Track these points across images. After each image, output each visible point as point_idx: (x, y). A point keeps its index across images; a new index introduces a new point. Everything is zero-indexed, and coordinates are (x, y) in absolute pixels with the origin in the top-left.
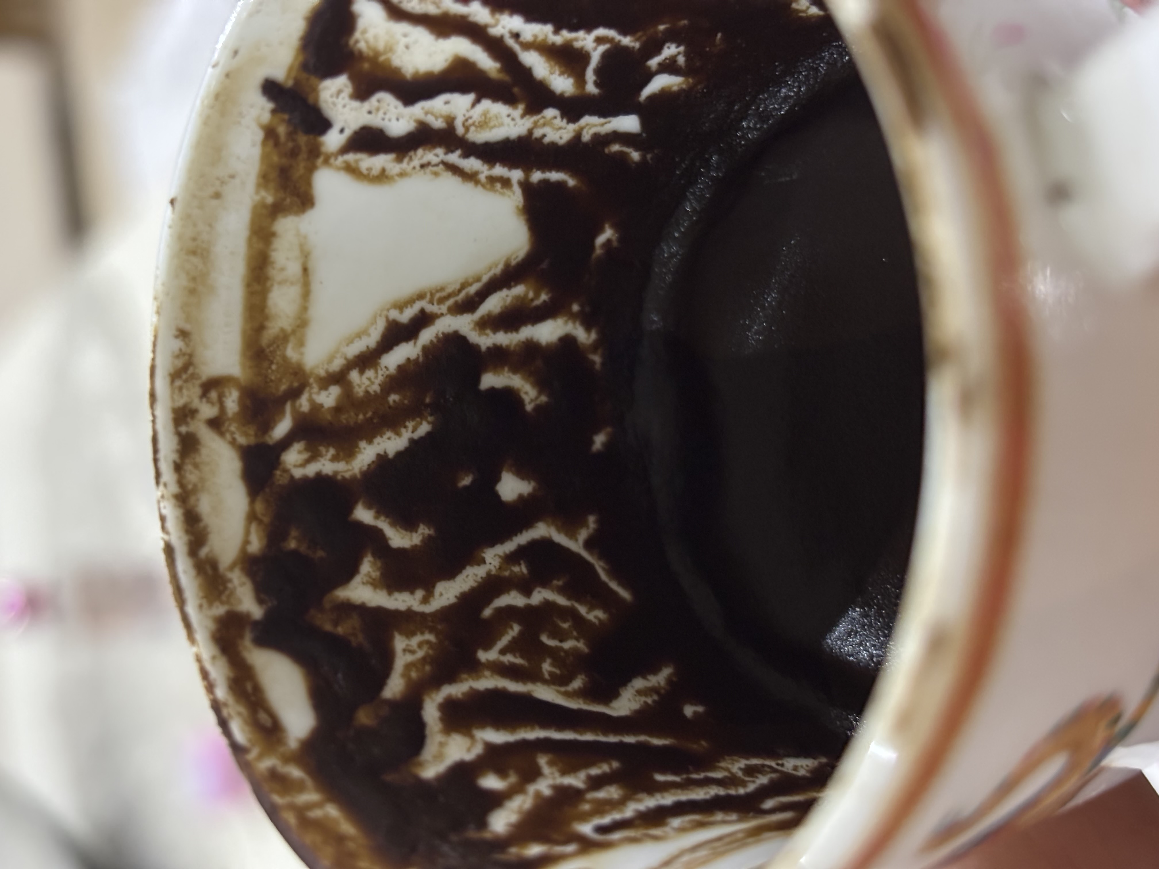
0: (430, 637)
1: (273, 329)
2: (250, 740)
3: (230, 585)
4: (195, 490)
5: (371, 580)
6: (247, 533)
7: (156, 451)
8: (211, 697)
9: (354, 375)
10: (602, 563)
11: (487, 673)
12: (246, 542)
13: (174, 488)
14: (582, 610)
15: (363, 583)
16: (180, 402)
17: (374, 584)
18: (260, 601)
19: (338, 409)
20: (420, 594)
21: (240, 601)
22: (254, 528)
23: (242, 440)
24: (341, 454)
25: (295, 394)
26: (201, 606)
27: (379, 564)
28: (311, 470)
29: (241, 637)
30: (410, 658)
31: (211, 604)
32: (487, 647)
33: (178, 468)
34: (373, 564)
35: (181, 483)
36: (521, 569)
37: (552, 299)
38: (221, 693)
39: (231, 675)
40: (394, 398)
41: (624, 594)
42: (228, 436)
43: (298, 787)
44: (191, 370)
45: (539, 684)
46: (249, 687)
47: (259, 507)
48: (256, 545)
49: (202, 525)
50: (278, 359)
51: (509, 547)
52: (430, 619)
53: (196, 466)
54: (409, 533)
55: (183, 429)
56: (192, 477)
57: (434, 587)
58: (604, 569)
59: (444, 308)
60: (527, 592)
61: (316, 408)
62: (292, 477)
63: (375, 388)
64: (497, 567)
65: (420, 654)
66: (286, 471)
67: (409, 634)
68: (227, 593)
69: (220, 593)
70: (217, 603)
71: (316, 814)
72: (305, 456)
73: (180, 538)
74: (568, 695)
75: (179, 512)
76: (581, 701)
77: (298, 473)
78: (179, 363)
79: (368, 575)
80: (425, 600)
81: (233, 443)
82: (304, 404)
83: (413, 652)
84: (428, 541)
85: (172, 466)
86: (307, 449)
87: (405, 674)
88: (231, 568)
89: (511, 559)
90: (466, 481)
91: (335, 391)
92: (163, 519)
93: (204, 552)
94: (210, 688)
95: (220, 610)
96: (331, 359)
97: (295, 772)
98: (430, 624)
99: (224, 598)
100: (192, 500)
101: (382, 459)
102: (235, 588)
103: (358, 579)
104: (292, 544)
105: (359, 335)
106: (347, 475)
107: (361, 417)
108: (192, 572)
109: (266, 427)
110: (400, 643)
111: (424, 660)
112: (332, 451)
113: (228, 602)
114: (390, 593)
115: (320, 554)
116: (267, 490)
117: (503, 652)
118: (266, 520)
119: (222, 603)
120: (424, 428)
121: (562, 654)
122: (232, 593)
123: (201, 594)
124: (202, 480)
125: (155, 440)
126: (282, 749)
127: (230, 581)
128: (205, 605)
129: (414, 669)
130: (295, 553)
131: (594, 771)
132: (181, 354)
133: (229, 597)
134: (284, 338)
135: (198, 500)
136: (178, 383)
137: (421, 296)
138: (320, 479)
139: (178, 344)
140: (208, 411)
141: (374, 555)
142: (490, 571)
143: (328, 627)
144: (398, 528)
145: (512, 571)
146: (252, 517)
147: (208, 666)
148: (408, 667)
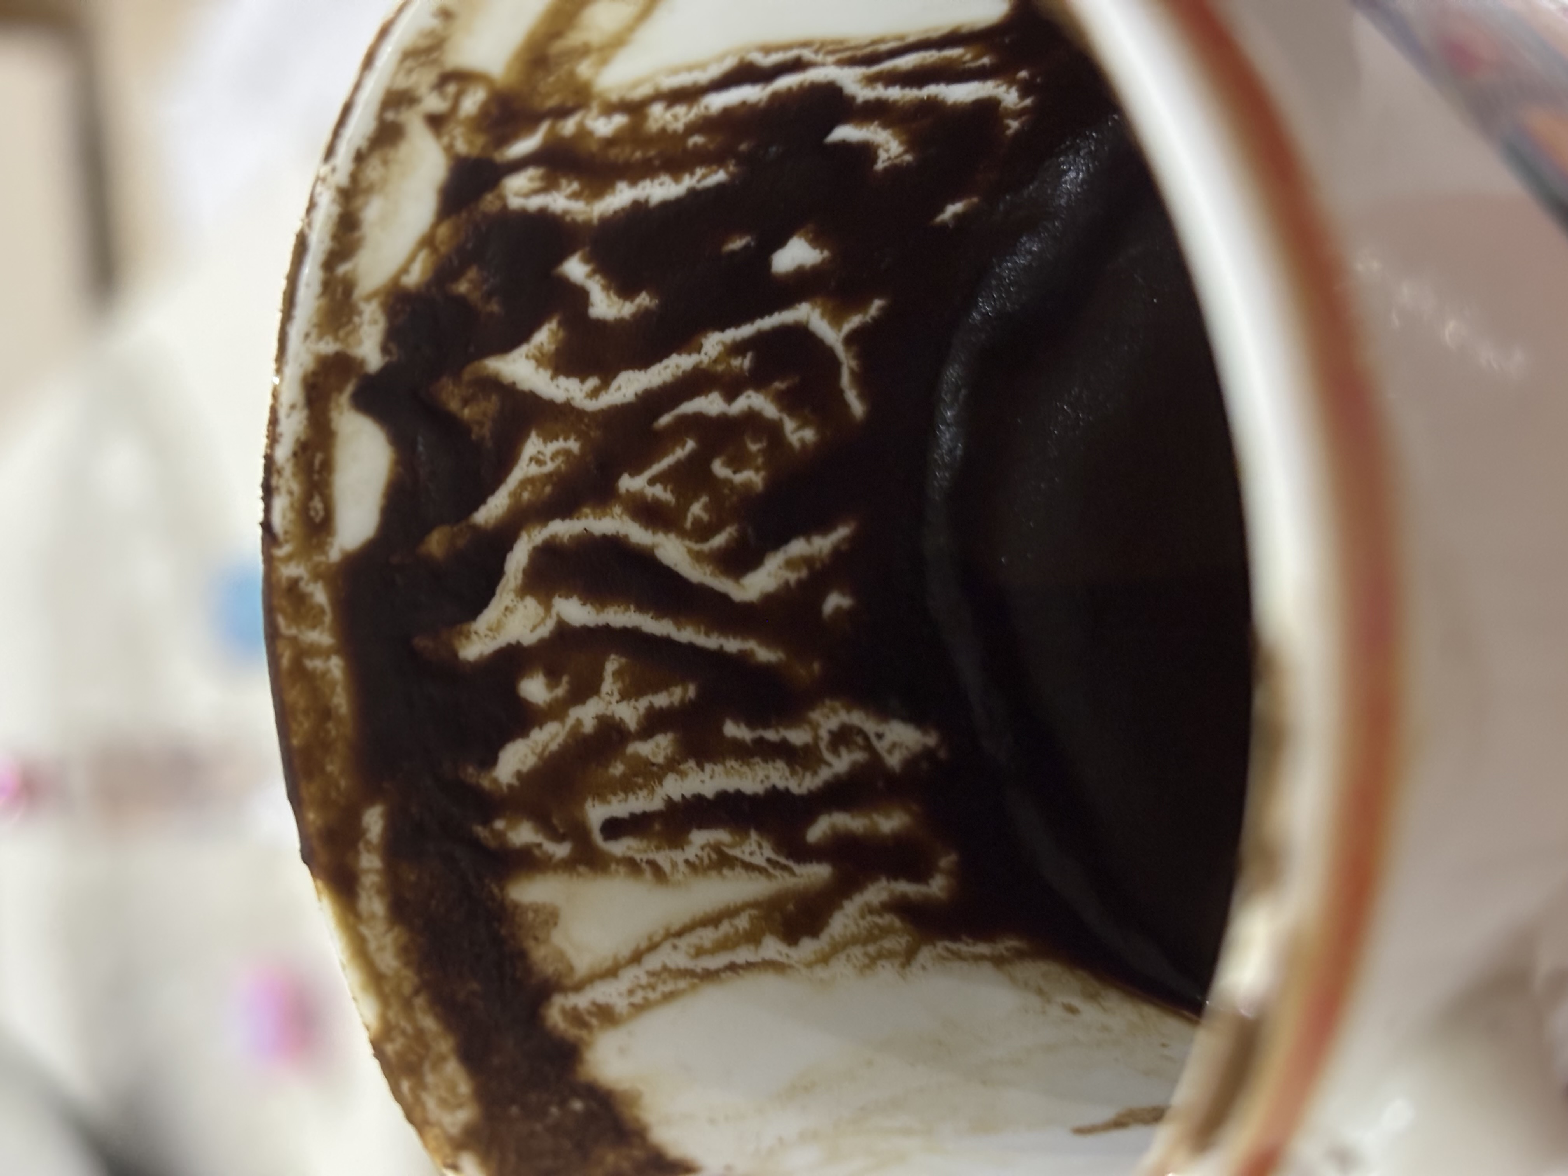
0: (574, 445)
1: (574, 39)
2: (286, 533)
3: (356, 319)
4: (370, 190)
5: (538, 354)
6: (412, 259)
7: (342, 122)
8: (269, 451)
9: (657, 110)
10: (853, 363)
11: (617, 510)
12: (405, 270)
13: (342, 178)
14: (789, 425)
15: (527, 357)
16: (402, 83)
17: (541, 360)
18: (385, 349)
19: (610, 142)
20: (593, 382)
21: (360, 342)
22: (423, 255)
23: (461, 147)
24: (586, 193)
25: (562, 113)
26: (307, 335)
27: (561, 334)
28: (535, 203)
29: (340, 390)
30: (534, 470)
31: (321, 337)
32: (636, 471)
33: (360, 158)
34: (554, 333)
35: (354, 177)
36: (744, 363)
37: (992, 65)
38: (283, 453)
39: (303, 437)
40: (697, 139)
41: (857, 407)
42: (446, 140)
43: (312, 617)
44: (435, 55)
45: (672, 536)
46: (319, 458)
47: (443, 231)
48: (414, 277)
49: (357, 234)
50: (563, 71)
51: (746, 331)
52: (586, 420)
53: (385, 162)
54: (621, 301)
55: (390, 116)
56: (373, 171)
57: (615, 376)
58: (852, 372)
59: (830, 59)
60: (730, 395)
61: (583, 133)
62: (505, 207)
63: (679, 126)
64: (713, 357)
65: (550, 467)
66: (502, 198)
67: (549, 437)
68: (350, 327)
69: (340, 326)
70: (329, 338)
71: (315, 664)
72: (537, 185)
73: (322, 242)
74: (698, 557)
75: (336, 210)
76: (708, 570)
77: (515, 203)
78: (424, 43)
79: (540, 347)
80: (594, 394)
81: (449, 149)
82: (569, 126)
83: (540, 463)
84: (642, 316)
85: (352, 153)
86: (542, 178)
87: (515, 495)
88: (368, 298)
89: (737, 349)
90: (737, 244)
91: (619, 120)
92: (312, 206)
93: (342, 269)
94: (273, 438)
95: (329, 347)
96: (635, 85)
97: (320, 595)
98: (583, 427)
99: (342, 333)
100: (359, 201)
101: (638, 208)
102: (360, 325)
103: (524, 349)
104: (463, 287)
105: (690, 69)
106: (580, 218)
107: (638, 154)
108: (317, 288)
109: (504, 140)
110: (533, 446)
111: (549, 476)
112: (575, 186)
113: (344, 340)
114: (555, 376)
115: (494, 307)
116: (464, 215)
117: (652, 482)
118: (443, 249)
119: (336, 339)
120: (720, 176)
121: (726, 491)
122: (356, 329)
123: (315, 320)
124: (384, 181)
125: (347, 110)
126: (318, 558)
127: (360, 313)
128: (314, 336)
129: (530, 488)
130: (461, 301)
131: (661, 700)
132: (432, 33)
133: (348, 334)
134: (585, 51)
135: (366, 203)
136: (409, 63)
137: (805, 44)
138: (543, 214)
139: (433, 23)
140: (434, 103)
141: (560, 324)
142: (701, 362)
143: (454, 405)
144: (612, 293)
145: (729, 365)
146: (428, 241)
147: (282, 413)
148: (527, 482)
